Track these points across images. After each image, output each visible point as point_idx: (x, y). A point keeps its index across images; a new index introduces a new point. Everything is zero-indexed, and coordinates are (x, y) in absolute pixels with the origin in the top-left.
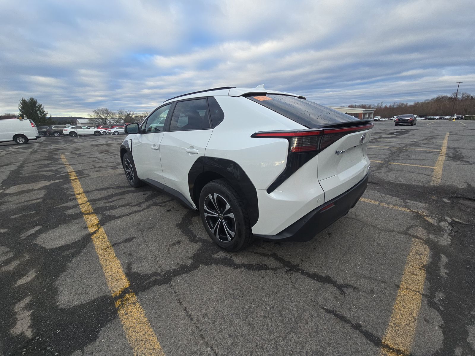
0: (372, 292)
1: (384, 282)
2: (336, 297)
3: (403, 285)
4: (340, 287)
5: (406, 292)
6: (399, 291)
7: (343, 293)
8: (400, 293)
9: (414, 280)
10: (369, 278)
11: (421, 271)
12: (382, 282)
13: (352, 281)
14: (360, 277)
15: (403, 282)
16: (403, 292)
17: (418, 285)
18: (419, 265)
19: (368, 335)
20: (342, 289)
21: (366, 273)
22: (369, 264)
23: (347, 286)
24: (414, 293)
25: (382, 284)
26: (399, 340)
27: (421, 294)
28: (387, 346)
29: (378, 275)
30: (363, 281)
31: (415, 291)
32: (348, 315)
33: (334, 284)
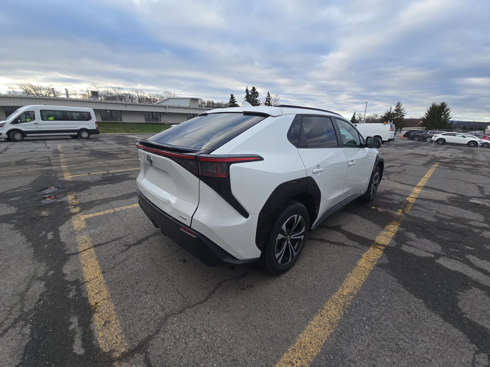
0: (114, 257)
1: (112, 268)
2: (126, 242)
3: (101, 277)
4: (130, 246)
5: (96, 275)
6: (100, 272)
7: (125, 246)
8: (99, 271)
9: (96, 287)
10: (123, 261)
11: (95, 302)
12: (114, 266)
13: (129, 253)
14: (127, 257)
15: (103, 279)
16: (98, 272)
17: (91, 286)
18: (99, 306)
19: (99, 245)
20: (128, 246)
21: (127, 262)
22: (132, 269)
23: (127, 249)
24: (91, 279)
25: (113, 266)
26: (87, 253)
27: (86, 282)
28: (90, 248)
29: (120, 268)
30: (124, 257)
31: (91, 280)
32: (114, 243)
33: (134, 245)
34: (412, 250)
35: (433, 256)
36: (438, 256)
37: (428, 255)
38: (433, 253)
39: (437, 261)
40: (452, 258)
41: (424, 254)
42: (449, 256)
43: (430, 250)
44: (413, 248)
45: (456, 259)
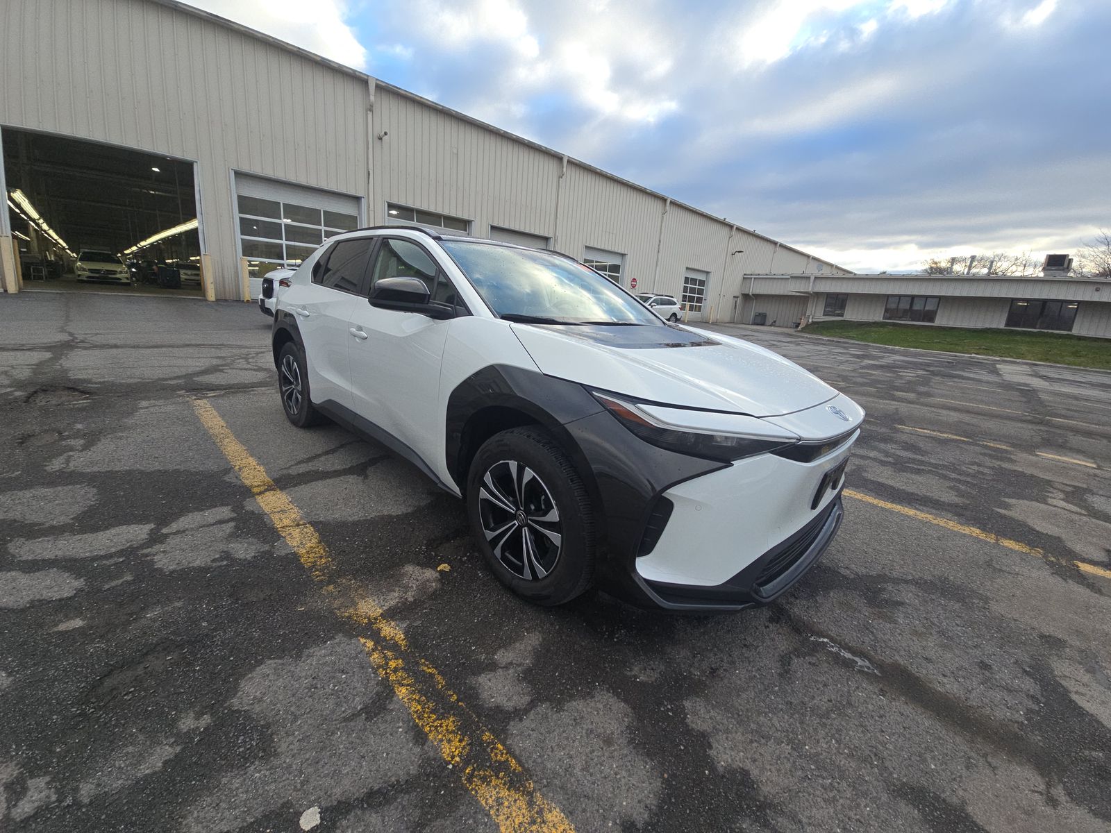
34: (210, 515)
35: (165, 531)
36: (156, 538)
37: (174, 527)
38: (167, 536)
39: (152, 526)
40: (121, 553)
41: (184, 522)
42: (129, 552)
43: (178, 538)
44: (213, 521)
45: (111, 556)
